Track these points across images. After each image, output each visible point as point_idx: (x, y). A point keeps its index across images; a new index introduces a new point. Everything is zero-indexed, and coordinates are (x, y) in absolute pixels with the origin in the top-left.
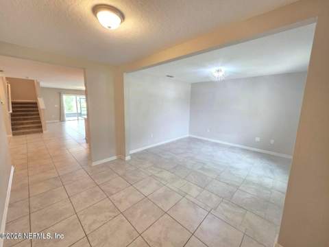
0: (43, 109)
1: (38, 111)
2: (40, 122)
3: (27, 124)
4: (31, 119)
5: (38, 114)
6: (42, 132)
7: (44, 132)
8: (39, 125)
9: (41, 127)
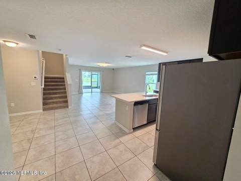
0: (70, 85)
1: (64, 85)
2: (66, 97)
3: (56, 98)
4: (59, 93)
5: (65, 89)
6: (68, 107)
7: (69, 107)
8: (66, 99)
9: (67, 102)
